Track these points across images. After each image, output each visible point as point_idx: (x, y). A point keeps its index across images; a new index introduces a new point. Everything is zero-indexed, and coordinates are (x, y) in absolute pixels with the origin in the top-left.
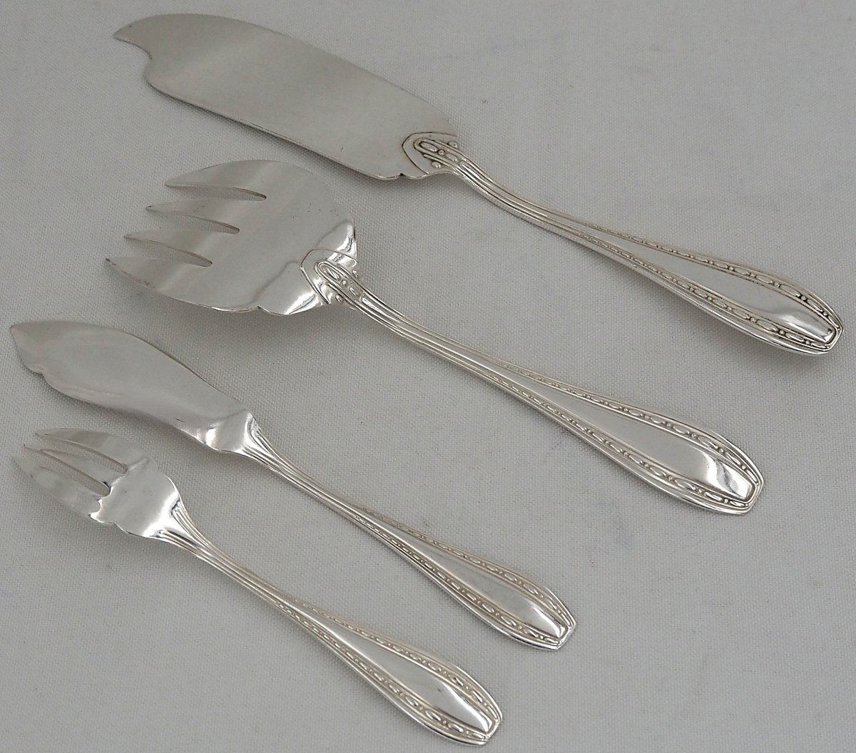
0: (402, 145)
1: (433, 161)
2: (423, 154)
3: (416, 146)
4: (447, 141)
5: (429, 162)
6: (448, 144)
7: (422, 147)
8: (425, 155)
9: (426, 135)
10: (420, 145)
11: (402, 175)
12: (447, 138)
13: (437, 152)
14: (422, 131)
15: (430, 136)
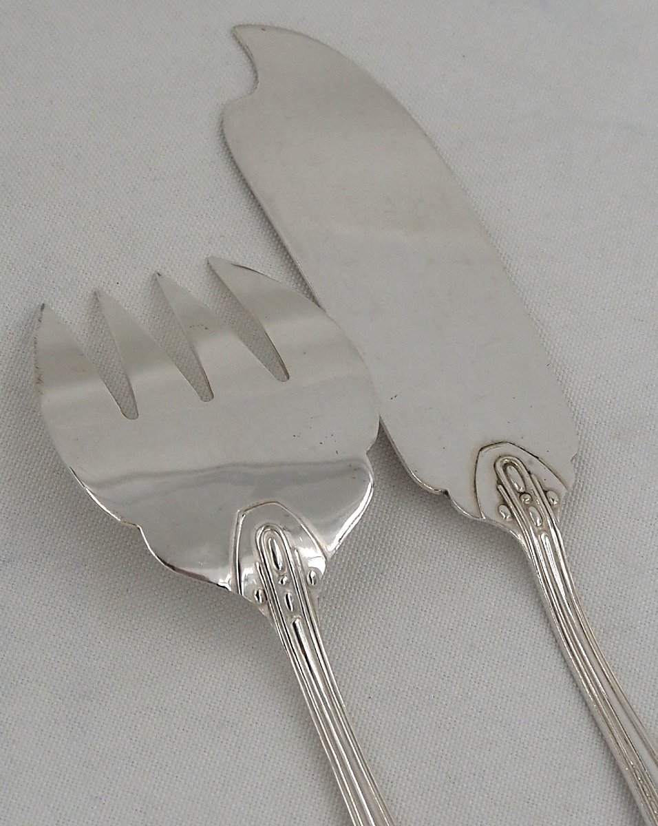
0: (481, 450)
1: (505, 503)
2: (499, 482)
3: (498, 465)
4: (547, 485)
5: (497, 500)
6: (545, 492)
7: (505, 471)
8: (500, 487)
9: (526, 457)
10: (505, 466)
11: (446, 493)
12: (550, 482)
13: (521, 494)
14: (525, 446)
15: (530, 462)
